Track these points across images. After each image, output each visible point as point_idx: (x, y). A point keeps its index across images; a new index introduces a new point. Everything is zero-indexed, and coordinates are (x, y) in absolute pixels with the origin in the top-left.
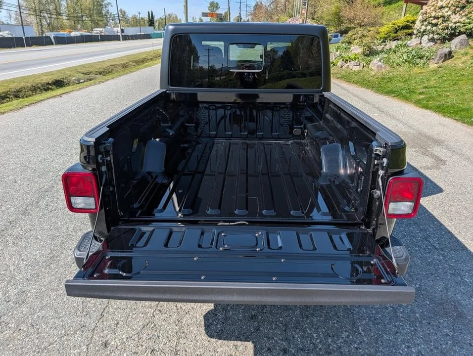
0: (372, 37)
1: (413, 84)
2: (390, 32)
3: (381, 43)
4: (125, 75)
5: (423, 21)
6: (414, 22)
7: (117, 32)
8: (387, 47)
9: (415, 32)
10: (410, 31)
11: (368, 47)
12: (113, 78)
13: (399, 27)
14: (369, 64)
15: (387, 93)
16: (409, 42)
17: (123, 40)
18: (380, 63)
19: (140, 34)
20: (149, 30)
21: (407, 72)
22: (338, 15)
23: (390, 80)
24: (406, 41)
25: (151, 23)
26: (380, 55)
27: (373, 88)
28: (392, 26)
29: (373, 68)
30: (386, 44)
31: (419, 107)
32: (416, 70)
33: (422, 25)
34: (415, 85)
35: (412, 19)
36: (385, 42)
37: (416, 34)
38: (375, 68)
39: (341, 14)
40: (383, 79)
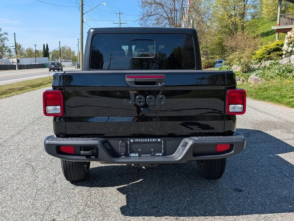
0: (248, 57)
1: (284, 92)
2: (264, 54)
3: (257, 62)
4: (28, 92)
5: (289, 44)
6: (282, 45)
7: (13, 63)
8: (263, 66)
9: (284, 52)
10: (281, 53)
11: (246, 66)
12: (17, 94)
13: (271, 49)
14: (248, 79)
15: (263, 99)
16: (281, 61)
17: (18, 69)
18: (256, 77)
19: (35, 63)
20: (44, 60)
21: (280, 83)
22: (221, 45)
23: (266, 89)
24: (278, 60)
25: (46, 55)
26: (257, 71)
27: (251, 96)
28: (265, 49)
29: (251, 82)
30: (262, 64)
31: (290, 107)
32: (287, 81)
33: (289, 46)
34: (286, 92)
35: (281, 43)
36: (261, 62)
37: (285, 54)
38: (252, 82)
39: (224, 44)
40: (259, 89)
